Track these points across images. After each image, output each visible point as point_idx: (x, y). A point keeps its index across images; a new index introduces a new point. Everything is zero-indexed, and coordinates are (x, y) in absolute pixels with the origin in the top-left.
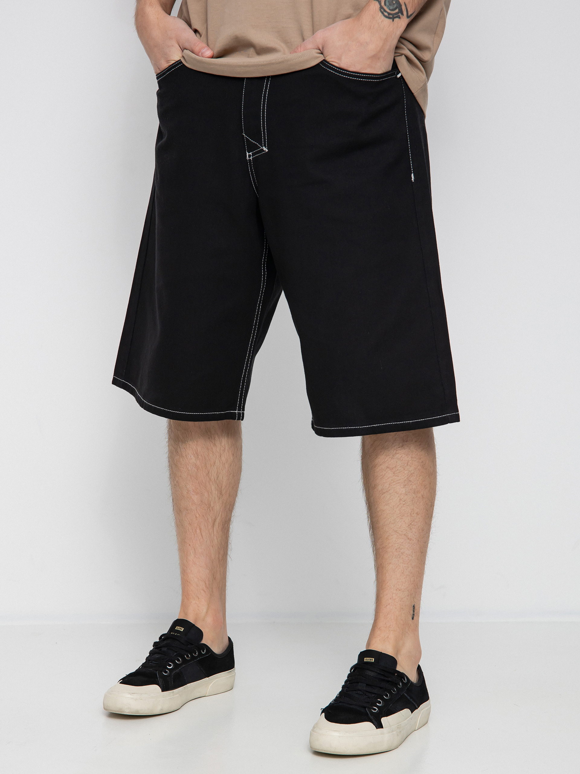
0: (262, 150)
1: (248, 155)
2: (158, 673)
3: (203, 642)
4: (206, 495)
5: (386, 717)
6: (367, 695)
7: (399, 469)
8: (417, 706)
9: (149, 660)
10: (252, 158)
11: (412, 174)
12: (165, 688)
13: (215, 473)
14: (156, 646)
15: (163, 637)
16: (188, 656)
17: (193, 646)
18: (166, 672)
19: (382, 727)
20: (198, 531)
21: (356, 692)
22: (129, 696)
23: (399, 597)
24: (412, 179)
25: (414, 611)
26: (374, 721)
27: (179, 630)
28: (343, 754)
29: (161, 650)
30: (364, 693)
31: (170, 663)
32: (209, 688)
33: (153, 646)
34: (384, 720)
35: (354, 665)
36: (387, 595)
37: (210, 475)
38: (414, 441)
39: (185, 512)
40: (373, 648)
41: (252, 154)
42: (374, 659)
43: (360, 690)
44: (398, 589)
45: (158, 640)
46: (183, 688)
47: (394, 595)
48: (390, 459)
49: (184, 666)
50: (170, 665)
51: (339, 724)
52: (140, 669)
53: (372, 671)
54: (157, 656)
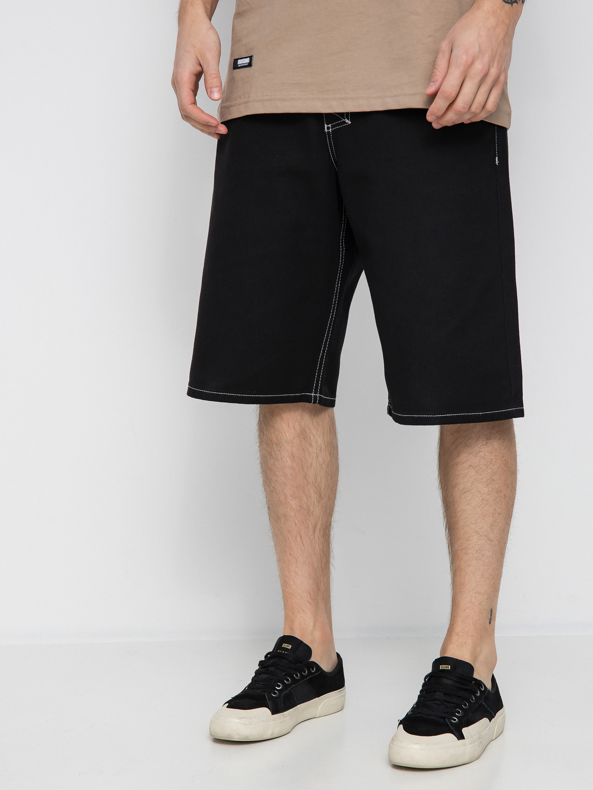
0: (345, 122)
1: (327, 127)
2: (267, 694)
3: (312, 659)
4: (305, 499)
5: (466, 728)
6: (445, 705)
7: (482, 467)
8: (494, 715)
9: (256, 681)
10: (331, 130)
11: (497, 157)
12: (275, 711)
13: (313, 475)
14: (262, 665)
15: (269, 656)
16: (297, 676)
17: (302, 664)
18: (275, 693)
19: (464, 738)
20: (299, 539)
21: (434, 702)
22: (238, 721)
23: (478, 600)
24: (496, 162)
25: (491, 615)
26: (455, 732)
27: (287, 647)
28: (425, 768)
29: (267, 670)
30: (442, 703)
31: (279, 684)
32: (319, 709)
33: (259, 666)
34: (465, 731)
35: (429, 674)
36: (466, 598)
37: (308, 477)
38: (497, 439)
39: (283, 519)
40: (449, 654)
41: (331, 126)
42: (450, 666)
43: (437, 700)
44: (477, 592)
45: (263, 659)
46: (293, 710)
47: (473, 598)
48: (473, 457)
49: (294, 686)
50: (279, 686)
51: (420, 736)
52: (246, 692)
53: (449, 679)
54: (264, 676)
